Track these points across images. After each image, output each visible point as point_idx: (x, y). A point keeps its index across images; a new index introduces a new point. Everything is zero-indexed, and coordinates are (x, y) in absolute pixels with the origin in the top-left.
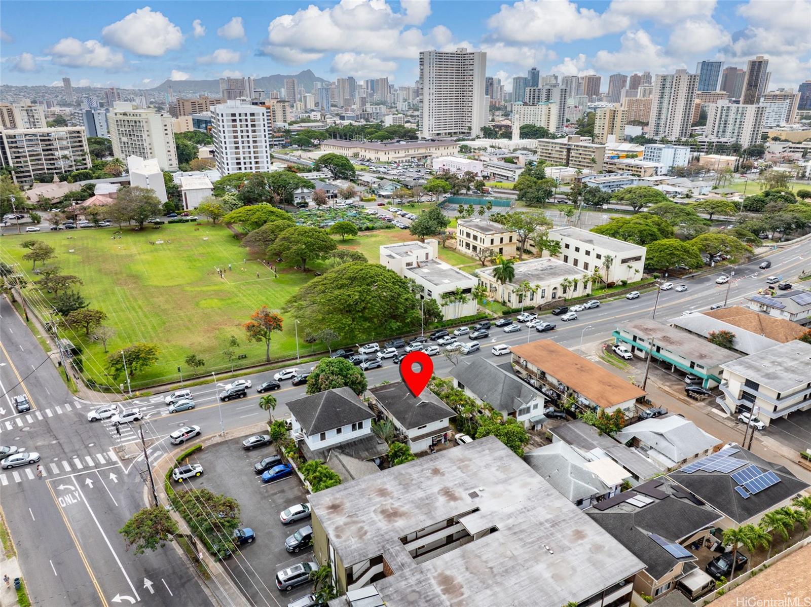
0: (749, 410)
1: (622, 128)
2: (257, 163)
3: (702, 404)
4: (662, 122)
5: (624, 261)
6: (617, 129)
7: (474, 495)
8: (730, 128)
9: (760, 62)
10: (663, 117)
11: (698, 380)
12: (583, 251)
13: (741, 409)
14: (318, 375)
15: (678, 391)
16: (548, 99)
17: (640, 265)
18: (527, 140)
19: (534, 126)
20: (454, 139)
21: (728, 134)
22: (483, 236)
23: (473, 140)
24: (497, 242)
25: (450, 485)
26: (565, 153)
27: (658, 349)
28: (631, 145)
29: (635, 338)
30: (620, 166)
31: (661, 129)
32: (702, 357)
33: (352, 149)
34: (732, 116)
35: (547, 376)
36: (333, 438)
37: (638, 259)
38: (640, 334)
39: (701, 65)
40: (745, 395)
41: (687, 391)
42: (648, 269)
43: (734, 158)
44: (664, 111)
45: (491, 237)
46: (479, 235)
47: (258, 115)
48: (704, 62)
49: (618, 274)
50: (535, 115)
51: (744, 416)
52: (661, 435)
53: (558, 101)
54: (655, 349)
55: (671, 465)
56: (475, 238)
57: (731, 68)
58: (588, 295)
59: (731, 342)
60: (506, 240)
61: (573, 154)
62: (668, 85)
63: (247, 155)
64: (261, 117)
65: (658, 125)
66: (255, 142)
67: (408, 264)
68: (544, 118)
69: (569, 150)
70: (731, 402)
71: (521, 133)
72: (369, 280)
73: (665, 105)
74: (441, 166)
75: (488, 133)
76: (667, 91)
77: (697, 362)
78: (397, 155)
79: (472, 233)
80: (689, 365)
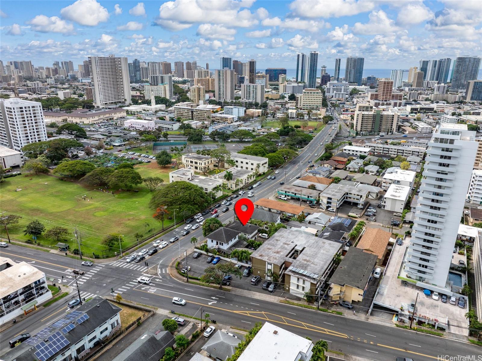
0: (330, 207)
1: (204, 96)
2: (38, 135)
3: (316, 209)
4: (222, 93)
5: (263, 165)
6: (201, 97)
7: (293, 242)
8: (251, 95)
9: (253, 62)
10: (222, 90)
11: (311, 202)
12: (244, 163)
13: (328, 207)
14: (209, 225)
15: (307, 206)
16: (162, 82)
17: (267, 165)
18: (160, 105)
19: (160, 97)
20: (118, 106)
21: (251, 98)
22: (201, 162)
23: (128, 106)
24: (207, 164)
25: (284, 242)
26: (190, 113)
27: (295, 194)
28: (212, 105)
29: (286, 192)
30: (217, 118)
31: (222, 96)
32: (310, 194)
33: (61, 117)
34: (251, 89)
35: (271, 210)
36: (231, 243)
37: (266, 163)
38: (288, 190)
39: (222, 59)
40: (328, 203)
41: (310, 206)
42: (270, 166)
43: (260, 110)
44: (222, 87)
45: (204, 162)
46: (198, 161)
47: (37, 107)
48: (223, 58)
49: (262, 170)
50: (158, 90)
51: (329, 209)
52: (317, 218)
53: (168, 83)
54: (294, 194)
55: (323, 226)
56: (196, 163)
57: (235, 61)
58: (255, 180)
59: (315, 187)
60: (210, 162)
61: (195, 114)
62: (221, 75)
63: (32, 131)
64: (39, 108)
65: (220, 94)
66: (36, 123)
67: (189, 179)
68: (163, 92)
69: (192, 112)
70: (324, 206)
71: (156, 101)
72: (190, 188)
73: (221, 84)
74: (130, 125)
75: (135, 101)
76: (221, 77)
77: (310, 195)
78: (94, 119)
79: (194, 161)
80: (307, 197)
